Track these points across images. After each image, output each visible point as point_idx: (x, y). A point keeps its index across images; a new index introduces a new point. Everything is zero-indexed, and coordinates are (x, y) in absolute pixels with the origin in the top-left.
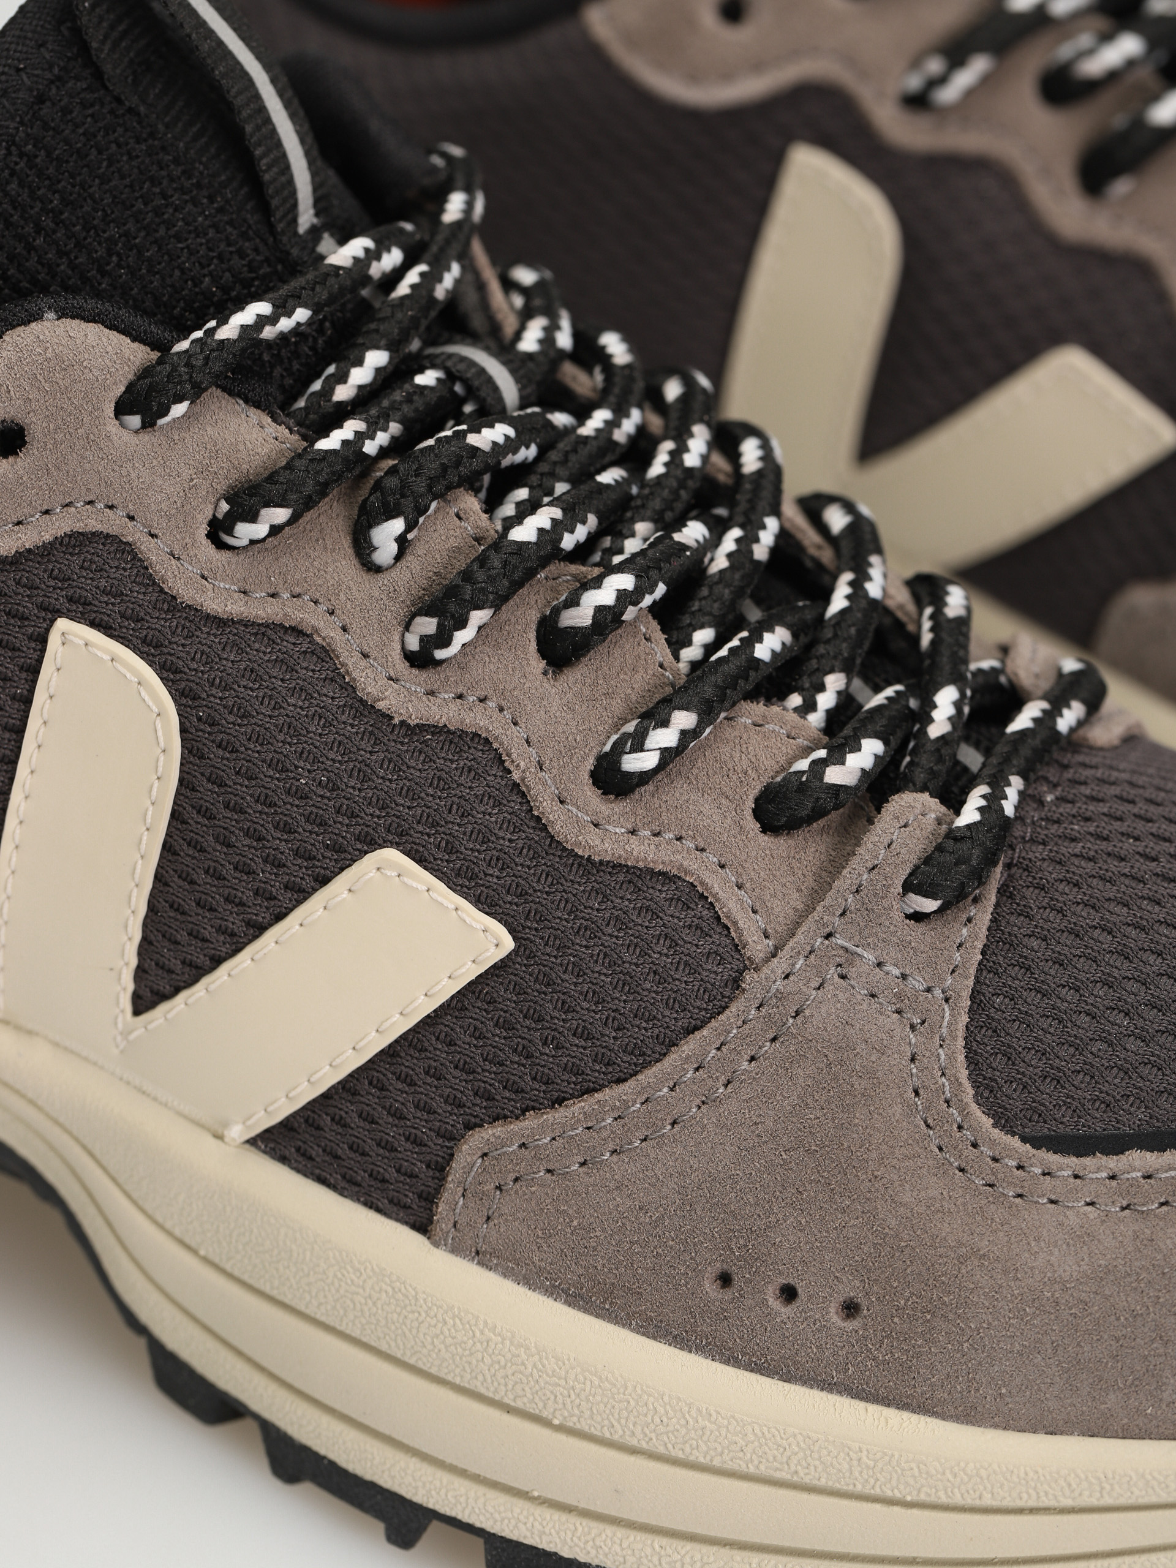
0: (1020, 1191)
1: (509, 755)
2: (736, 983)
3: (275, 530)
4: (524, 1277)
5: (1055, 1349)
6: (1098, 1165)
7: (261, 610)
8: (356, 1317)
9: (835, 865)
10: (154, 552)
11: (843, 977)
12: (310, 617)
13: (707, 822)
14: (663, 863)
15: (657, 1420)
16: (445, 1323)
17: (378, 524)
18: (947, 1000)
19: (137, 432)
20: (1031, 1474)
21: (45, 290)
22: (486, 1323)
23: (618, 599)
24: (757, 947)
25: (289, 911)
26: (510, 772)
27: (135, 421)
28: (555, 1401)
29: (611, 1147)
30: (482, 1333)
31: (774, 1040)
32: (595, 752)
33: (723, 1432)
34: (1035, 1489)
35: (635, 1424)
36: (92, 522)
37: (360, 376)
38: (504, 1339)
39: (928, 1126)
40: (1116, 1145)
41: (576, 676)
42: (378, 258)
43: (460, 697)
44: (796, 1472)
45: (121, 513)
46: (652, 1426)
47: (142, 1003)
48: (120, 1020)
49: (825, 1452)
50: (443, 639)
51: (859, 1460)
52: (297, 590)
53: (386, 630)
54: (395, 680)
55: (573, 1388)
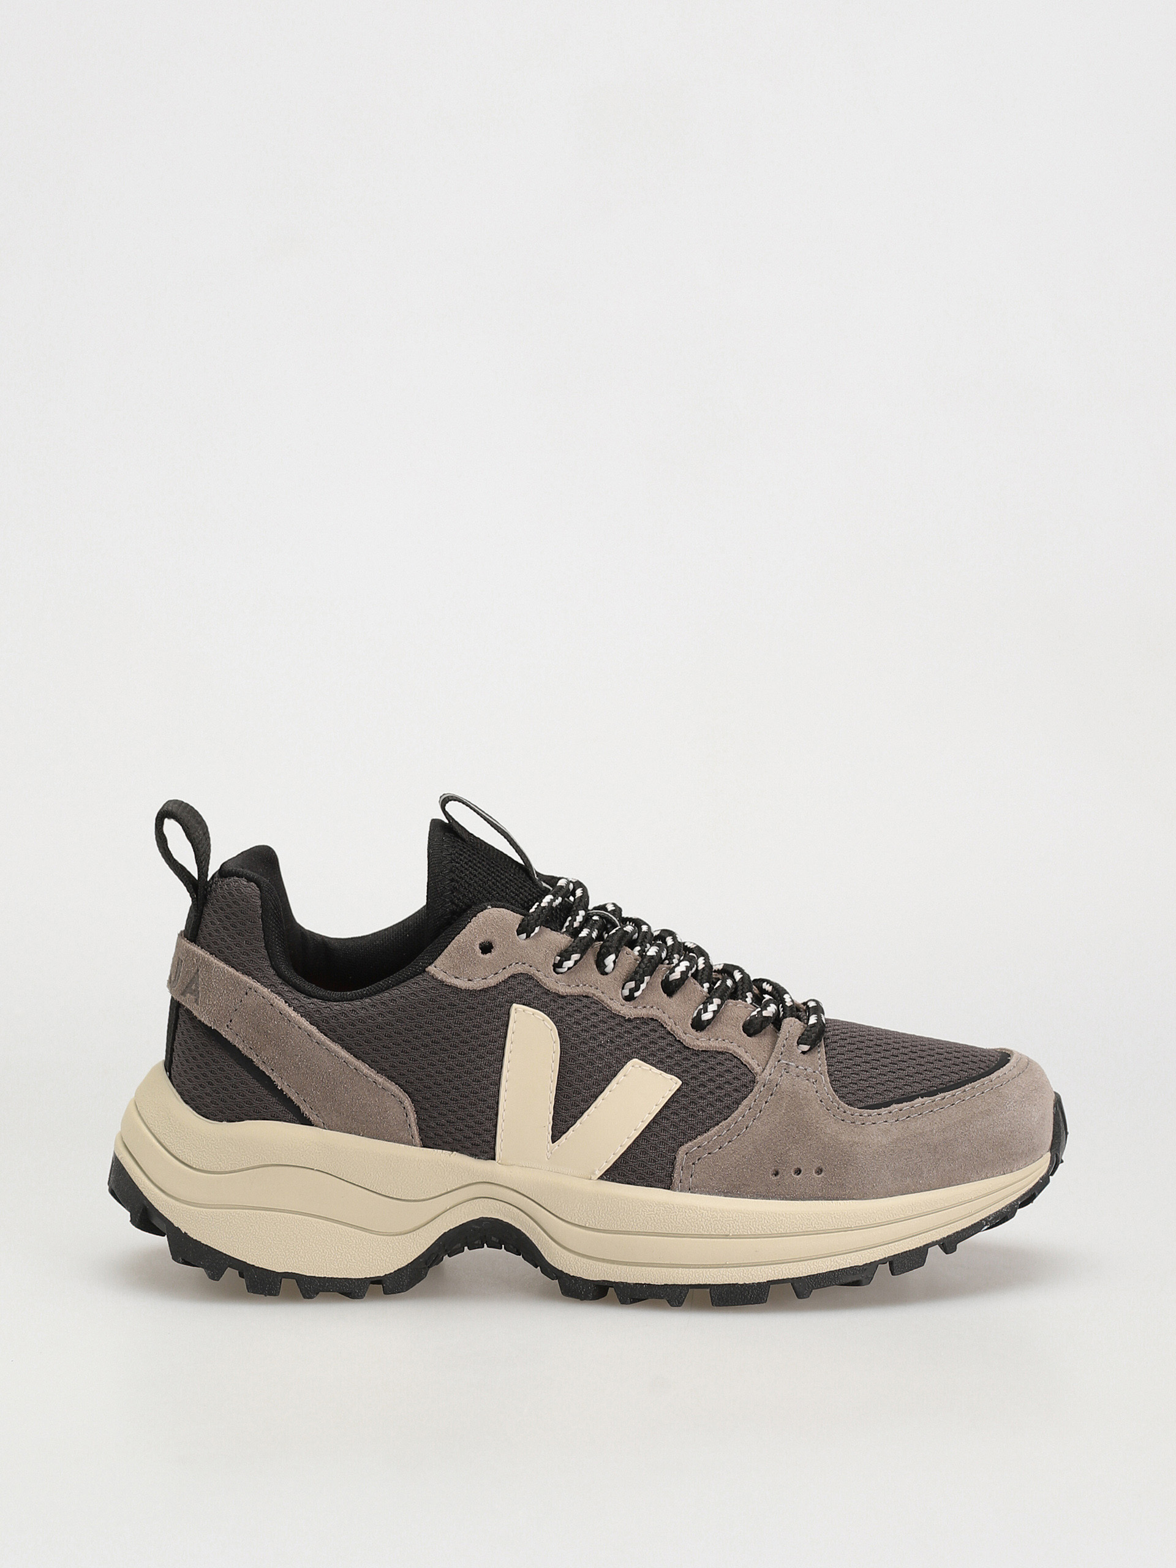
0: (863, 1122)
1: (665, 1023)
2: (754, 1081)
3: (576, 962)
4: (708, 1192)
5: (887, 1166)
6: (884, 1111)
7: (576, 991)
8: (652, 1223)
9: (774, 1044)
10: (540, 976)
11: (787, 1072)
12: (591, 991)
13: (730, 1034)
14: (721, 1048)
15: (766, 1222)
16: (686, 1212)
17: (607, 957)
18: (821, 1074)
19: (525, 940)
20: (890, 1208)
21: (489, 900)
22: (700, 1208)
23: (687, 969)
24: (758, 1069)
25: (604, 1088)
26: (666, 1028)
27: (524, 936)
28: (730, 1227)
29: (728, 1140)
30: (699, 1211)
31: (771, 1095)
32: (691, 1017)
33: (789, 1219)
34: (892, 1213)
35: (758, 1226)
36: (519, 969)
37: (579, 918)
38: (708, 1211)
39: (828, 1110)
40: (887, 1104)
41: (678, 997)
42: (555, 901)
43: (645, 1007)
44: (815, 1227)
45: (527, 965)
46: (765, 1225)
47: (554, 1139)
48: (548, 1146)
49: (823, 1217)
50: (637, 988)
51: (835, 1217)
52: (585, 983)
53: (616, 991)
54: (623, 1005)
55: (735, 1220)
